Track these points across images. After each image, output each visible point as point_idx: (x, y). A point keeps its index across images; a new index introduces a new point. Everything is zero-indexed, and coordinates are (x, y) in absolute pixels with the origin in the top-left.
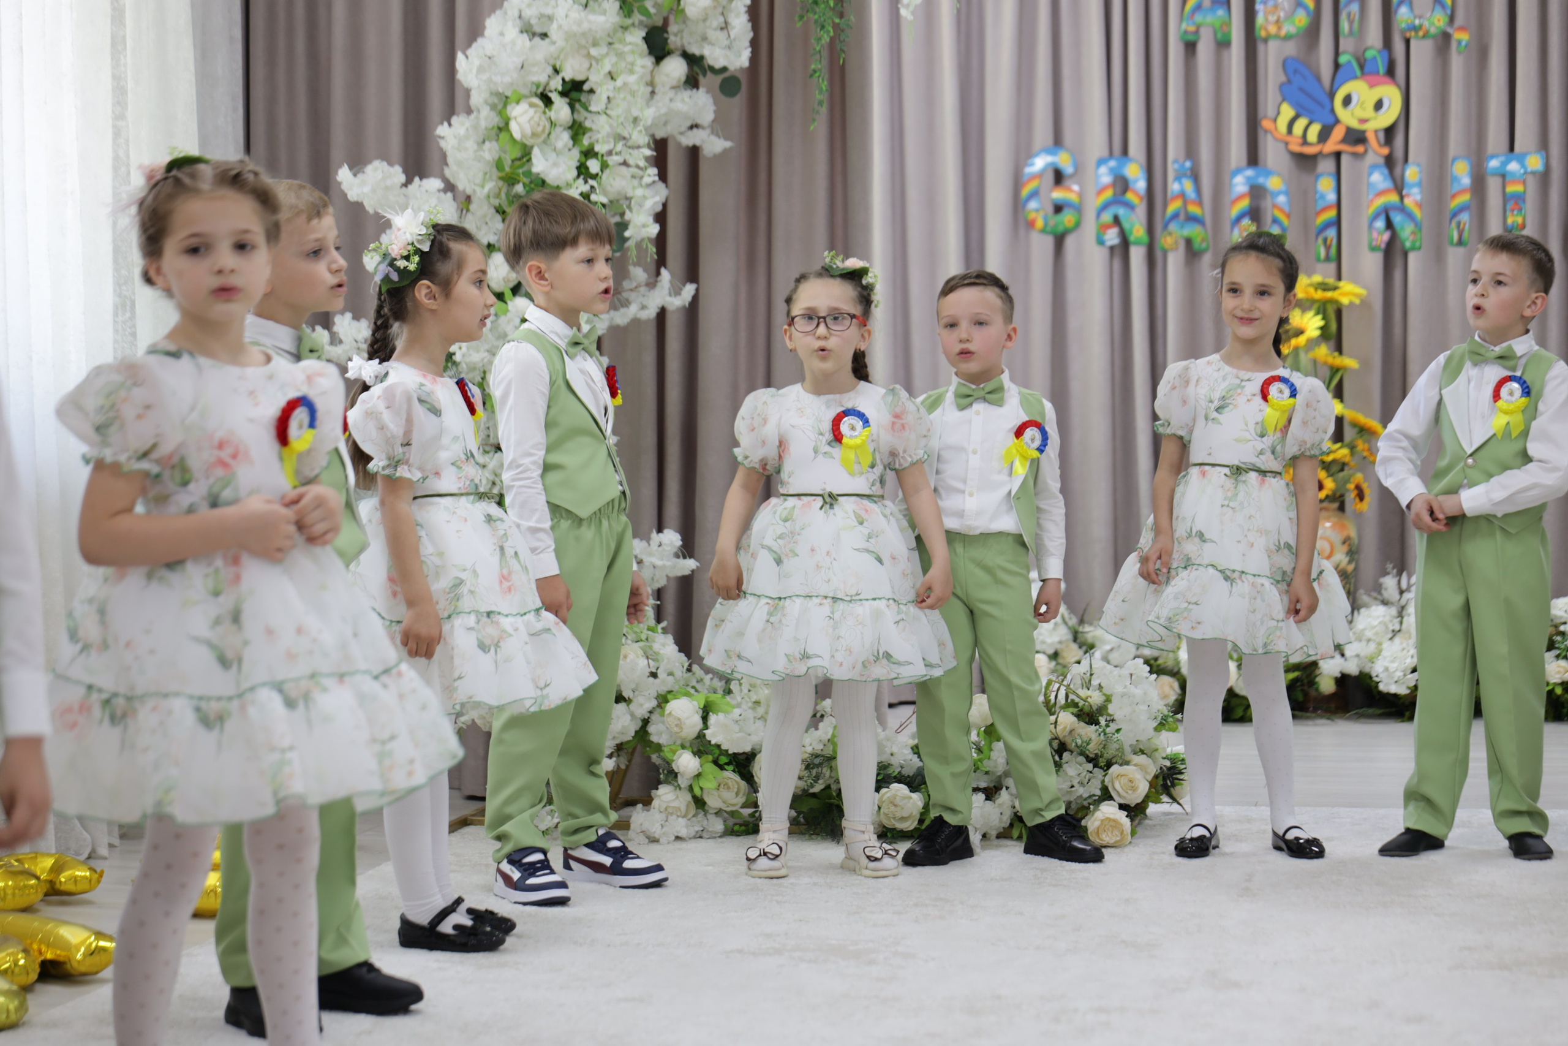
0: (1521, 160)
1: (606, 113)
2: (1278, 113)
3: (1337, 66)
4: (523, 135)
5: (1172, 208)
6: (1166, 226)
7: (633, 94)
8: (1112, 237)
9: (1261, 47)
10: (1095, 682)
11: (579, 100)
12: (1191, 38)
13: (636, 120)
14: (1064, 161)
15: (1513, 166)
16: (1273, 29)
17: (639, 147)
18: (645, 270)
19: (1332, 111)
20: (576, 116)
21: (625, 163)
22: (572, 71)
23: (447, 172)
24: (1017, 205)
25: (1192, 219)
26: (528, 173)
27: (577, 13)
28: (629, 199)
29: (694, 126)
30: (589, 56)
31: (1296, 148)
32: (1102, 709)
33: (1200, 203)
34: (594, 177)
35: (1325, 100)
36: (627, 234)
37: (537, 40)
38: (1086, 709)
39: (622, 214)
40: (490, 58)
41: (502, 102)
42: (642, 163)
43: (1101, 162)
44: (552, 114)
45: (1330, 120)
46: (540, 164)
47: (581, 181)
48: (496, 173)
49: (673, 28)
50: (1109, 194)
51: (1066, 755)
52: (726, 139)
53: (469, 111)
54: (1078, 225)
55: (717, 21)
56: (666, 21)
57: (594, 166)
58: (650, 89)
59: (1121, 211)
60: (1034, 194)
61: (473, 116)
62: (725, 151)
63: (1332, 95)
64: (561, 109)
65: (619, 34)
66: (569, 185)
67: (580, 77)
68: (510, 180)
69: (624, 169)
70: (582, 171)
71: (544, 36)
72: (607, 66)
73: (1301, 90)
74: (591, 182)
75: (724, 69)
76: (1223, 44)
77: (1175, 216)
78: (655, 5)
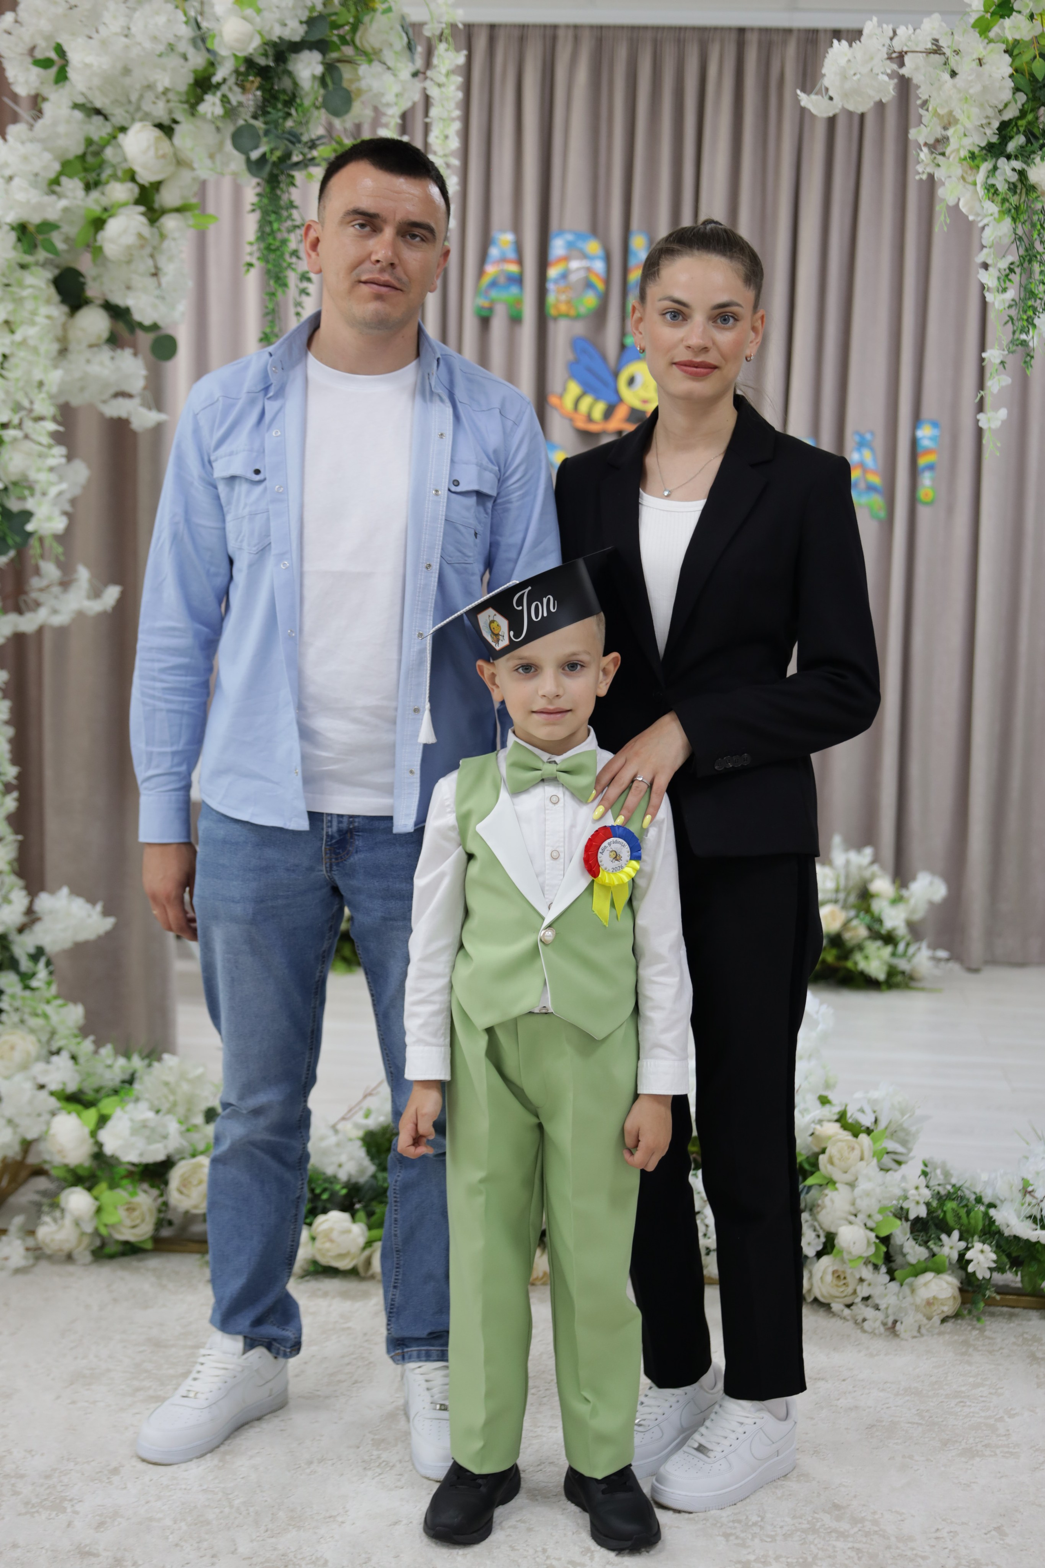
2: (565, 389)
3: (623, 347)
7: (38, 351)
9: (551, 326)
12: (485, 313)
13: (41, 384)
16: (563, 308)
17: (41, 419)
18: (58, 567)
19: (617, 392)
21: (25, 439)
29: (119, 394)
31: (581, 424)
35: (609, 378)
36: (30, 527)
42: (50, 440)
45: (614, 399)
49: (90, 270)
55: (144, 264)
56: (81, 264)
58: (55, 347)
63: (616, 375)
65: (19, 273)
69: (24, 445)
73: (590, 370)
75: (155, 326)
76: (515, 320)
78: (67, 240)
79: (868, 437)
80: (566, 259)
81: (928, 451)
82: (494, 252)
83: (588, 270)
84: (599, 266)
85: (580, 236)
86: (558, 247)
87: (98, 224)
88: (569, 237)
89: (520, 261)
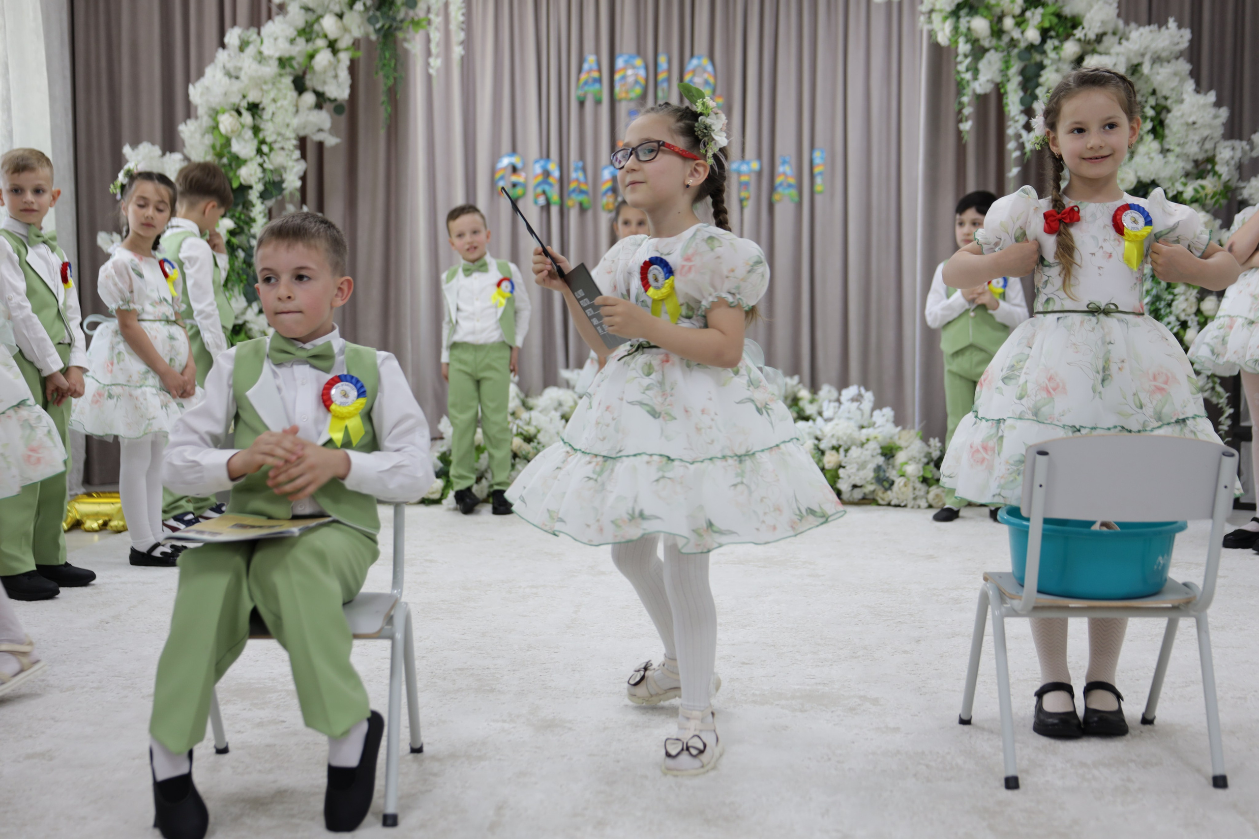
0: (748, 163)
1: (272, 120)
4: (227, 131)
5: (573, 186)
6: (569, 195)
7: (287, 111)
8: (542, 201)
9: (617, 104)
10: (534, 423)
11: (257, 113)
12: (582, 98)
13: (288, 125)
14: (516, 160)
15: (744, 168)
16: (623, 95)
17: (289, 139)
18: (295, 206)
20: (256, 122)
21: (283, 149)
22: (253, 97)
23: (186, 151)
24: (493, 182)
25: (582, 192)
26: (230, 152)
27: (255, 66)
28: (285, 168)
29: (320, 130)
30: (262, 90)
32: (535, 436)
33: (586, 183)
34: (266, 154)
36: (284, 185)
37: (233, 80)
38: (528, 436)
39: (281, 176)
40: (208, 88)
41: (215, 113)
42: (291, 148)
43: (536, 162)
44: (242, 120)
46: (236, 147)
47: (258, 157)
48: (211, 152)
49: (308, 77)
50: (540, 179)
51: (517, 460)
52: (337, 136)
53: (197, 118)
54: (524, 195)
55: (331, 73)
56: (304, 73)
57: (265, 149)
58: (294, 110)
59: (547, 188)
60: (502, 178)
61: (199, 121)
62: (337, 145)
64: (247, 118)
65: (278, 78)
66: (251, 159)
67: (257, 101)
68: (220, 156)
69: (282, 153)
70: (259, 151)
71: (237, 78)
72: (272, 95)
74: (266, 158)
75: (335, 100)
76: (598, 102)
77: (574, 191)
78: (299, 63)
79: (787, 159)
80: (625, 69)
81: (818, 165)
82: (586, 66)
83: (636, 75)
84: (642, 73)
85: (631, 57)
86: (620, 63)
87: (312, 57)
88: (625, 57)
89: (600, 70)
